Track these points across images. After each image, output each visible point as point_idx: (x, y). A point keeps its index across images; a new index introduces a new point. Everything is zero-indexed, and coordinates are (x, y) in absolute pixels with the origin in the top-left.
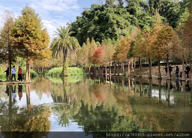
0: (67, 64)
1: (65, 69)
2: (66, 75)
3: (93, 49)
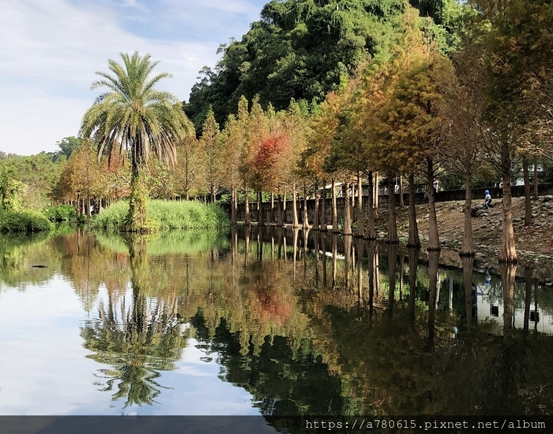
0: (143, 191)
1: (136, 208)
2: (142, 229)
3: (255, 137)
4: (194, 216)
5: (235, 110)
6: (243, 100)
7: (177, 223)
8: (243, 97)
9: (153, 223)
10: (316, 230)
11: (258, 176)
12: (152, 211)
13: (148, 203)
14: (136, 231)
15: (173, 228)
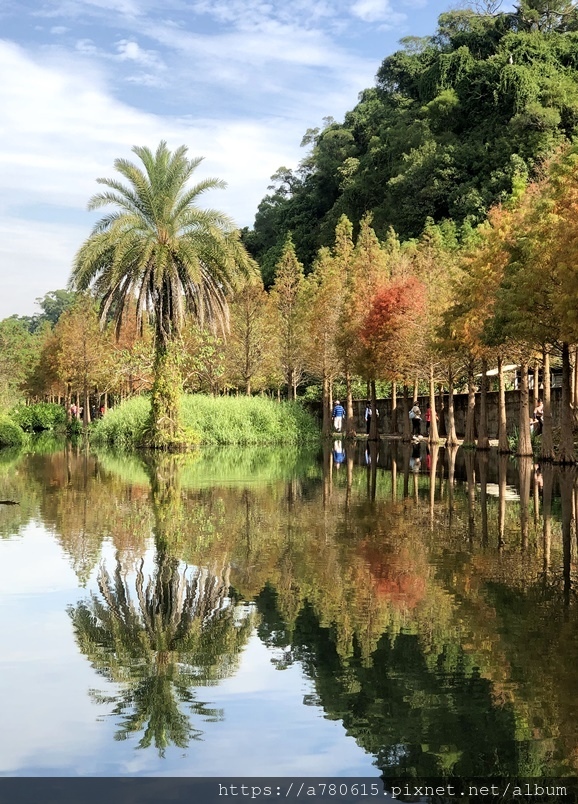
0: (174, 380)
2: (171, 444)
3: (363, 285)
4: (259, 423)
5: (330, 241)
6: (345, 223)
7: (230, 434)
8: (344, 218)
9: (189, 433)
10: (470, 447)
11: (369, 354)
12: (189, 413)
13: (183, 401)
14: (162, 448)
15: (224, 443)
